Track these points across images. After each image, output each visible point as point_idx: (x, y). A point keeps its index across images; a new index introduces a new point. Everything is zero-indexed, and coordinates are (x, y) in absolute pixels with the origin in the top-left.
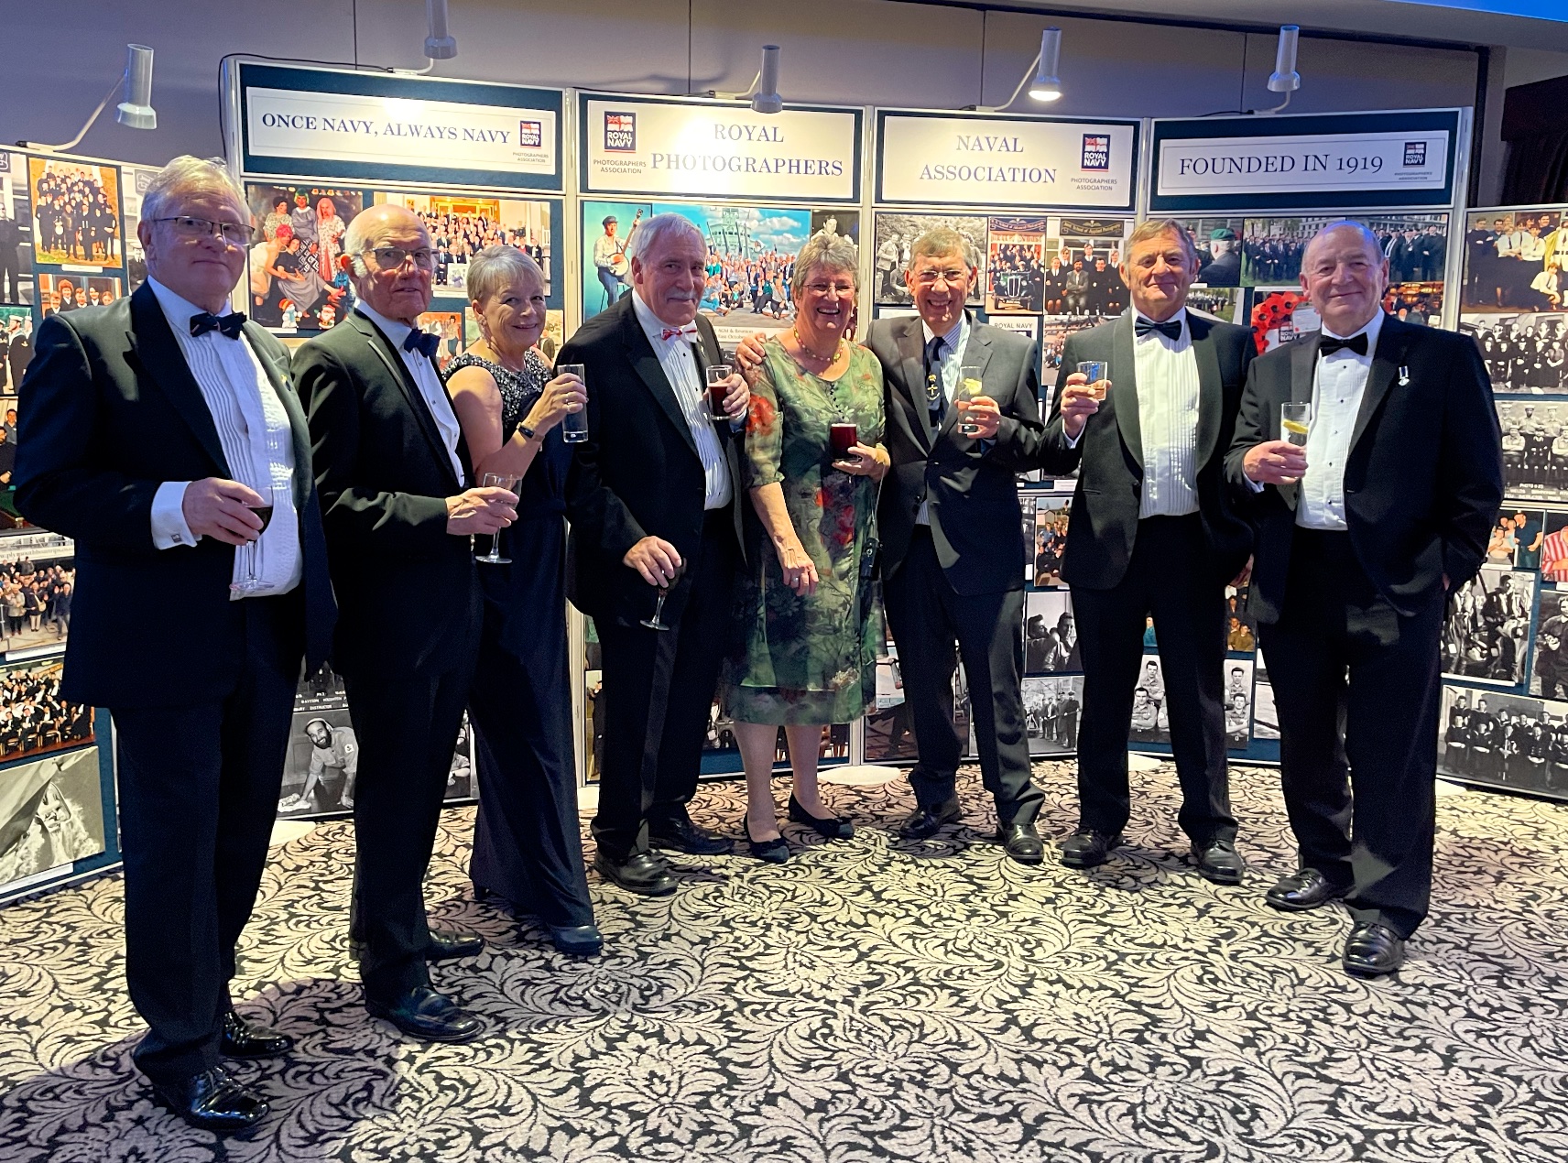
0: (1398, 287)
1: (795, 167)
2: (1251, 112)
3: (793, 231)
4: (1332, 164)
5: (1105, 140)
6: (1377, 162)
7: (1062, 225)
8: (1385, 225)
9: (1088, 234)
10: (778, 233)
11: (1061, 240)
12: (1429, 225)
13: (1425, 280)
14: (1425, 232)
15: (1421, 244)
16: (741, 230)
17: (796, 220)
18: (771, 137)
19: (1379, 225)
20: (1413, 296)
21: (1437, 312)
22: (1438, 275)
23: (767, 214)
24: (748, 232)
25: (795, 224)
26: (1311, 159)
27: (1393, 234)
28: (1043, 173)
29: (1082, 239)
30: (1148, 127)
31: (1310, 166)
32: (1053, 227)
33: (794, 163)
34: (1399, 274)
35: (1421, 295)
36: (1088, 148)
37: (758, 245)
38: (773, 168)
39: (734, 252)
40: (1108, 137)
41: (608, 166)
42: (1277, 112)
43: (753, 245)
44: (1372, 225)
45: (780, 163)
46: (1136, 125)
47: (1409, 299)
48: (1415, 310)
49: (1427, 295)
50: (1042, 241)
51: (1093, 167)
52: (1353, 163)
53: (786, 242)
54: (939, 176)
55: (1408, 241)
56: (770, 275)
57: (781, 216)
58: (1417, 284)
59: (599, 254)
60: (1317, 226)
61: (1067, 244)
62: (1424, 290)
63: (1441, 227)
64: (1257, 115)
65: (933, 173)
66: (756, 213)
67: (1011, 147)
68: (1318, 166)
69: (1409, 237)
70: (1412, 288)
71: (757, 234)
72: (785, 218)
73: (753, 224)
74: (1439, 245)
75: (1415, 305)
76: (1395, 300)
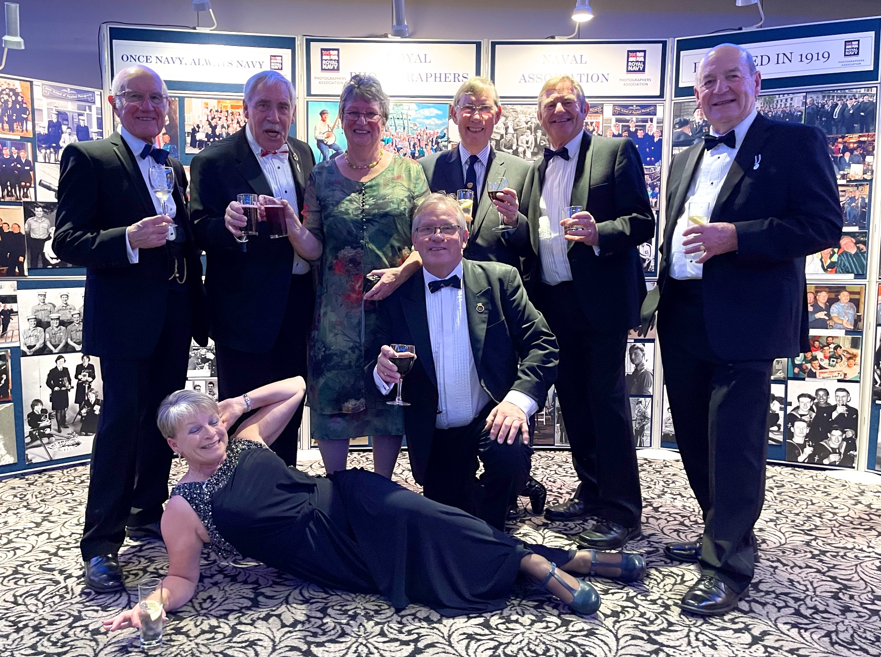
0: (843, 137)
1: (437, 77)
2: (741, 29)
3: (437, 117)
4: (796, 58)
5: (642, 54)
6: (826, 55)
7: (614, 109)
8: (833, 96)
9: (632, 114)
10: (428, 118)
11: (614, 118)
12: (864, 95)
13: (862, 132)
14: (861, 100)
15: (859, 108)
16: (405, 116)
17: (439, 110)
18: (423, 60)
19: (829, 96)
20: (854, 143)
21: (871, 153)
22: (871, 128)
23: (421, 106)
24: (409, 118)
25: (439, 112)
26: (781, 56)
27: (839, 103)
28: (601, 76)
29: (627, 117)
30: (672, 44)
31: (781, 61)
32: (608, 110)
33: (438, 75)
34: (844, 129)
35: (859, 142)
36: (630, 59)
37: (415, 125)
38: (424, 78)
39: (400, 130)
40: (645, 51)
41: (324, 80)
42: (758, 27)
43: (412, 126)
44: (824, 97)
45: (429, 75)
46: (664, 44)
47: (852, 145)
48: (856, 153)
49: (864, 142)
50: (600, 119)
51: (634, 71)
52: (809, 57)
53: (433, 123)
54: (531, 80)
55: (850, 106)
56: (423, 144)
57: (429, 107)
58: (857, 135)
59: (318, 132)
60: (786, 100)
61: (618, 120)
62: (862, 139)
63: (872, 96)
64: (744, 30)
65: (527, 79)
66: (414, 106)
67: (579, 60)
68: (786, 60)
69: (850, 103)
70: (853, 138)
71: (414, 119)
72: (432, 109)
73: (413, 114)
74: (871, 108)
75: (855, 149)
76: (841, 146)
